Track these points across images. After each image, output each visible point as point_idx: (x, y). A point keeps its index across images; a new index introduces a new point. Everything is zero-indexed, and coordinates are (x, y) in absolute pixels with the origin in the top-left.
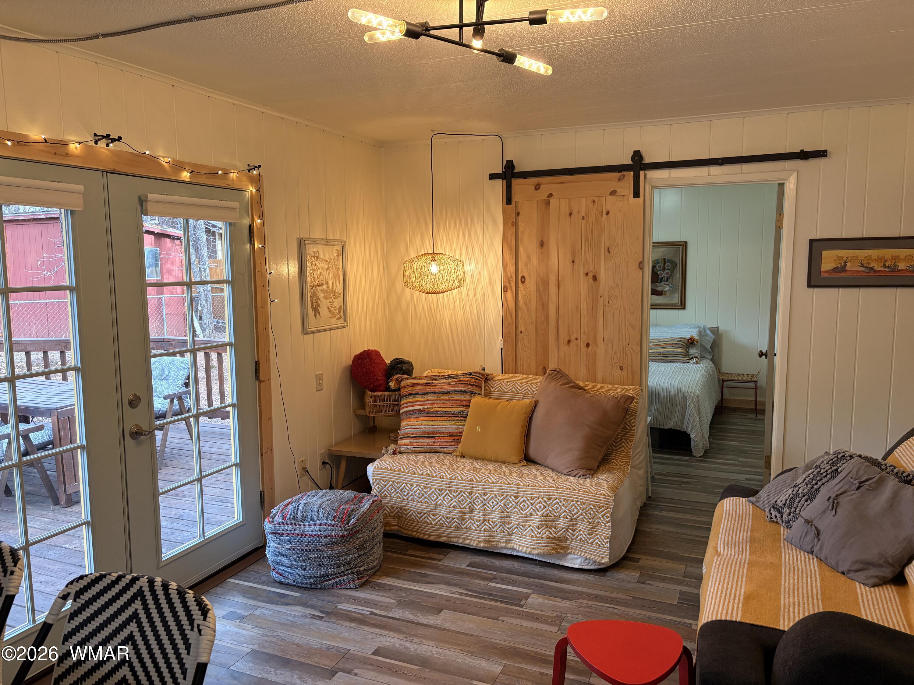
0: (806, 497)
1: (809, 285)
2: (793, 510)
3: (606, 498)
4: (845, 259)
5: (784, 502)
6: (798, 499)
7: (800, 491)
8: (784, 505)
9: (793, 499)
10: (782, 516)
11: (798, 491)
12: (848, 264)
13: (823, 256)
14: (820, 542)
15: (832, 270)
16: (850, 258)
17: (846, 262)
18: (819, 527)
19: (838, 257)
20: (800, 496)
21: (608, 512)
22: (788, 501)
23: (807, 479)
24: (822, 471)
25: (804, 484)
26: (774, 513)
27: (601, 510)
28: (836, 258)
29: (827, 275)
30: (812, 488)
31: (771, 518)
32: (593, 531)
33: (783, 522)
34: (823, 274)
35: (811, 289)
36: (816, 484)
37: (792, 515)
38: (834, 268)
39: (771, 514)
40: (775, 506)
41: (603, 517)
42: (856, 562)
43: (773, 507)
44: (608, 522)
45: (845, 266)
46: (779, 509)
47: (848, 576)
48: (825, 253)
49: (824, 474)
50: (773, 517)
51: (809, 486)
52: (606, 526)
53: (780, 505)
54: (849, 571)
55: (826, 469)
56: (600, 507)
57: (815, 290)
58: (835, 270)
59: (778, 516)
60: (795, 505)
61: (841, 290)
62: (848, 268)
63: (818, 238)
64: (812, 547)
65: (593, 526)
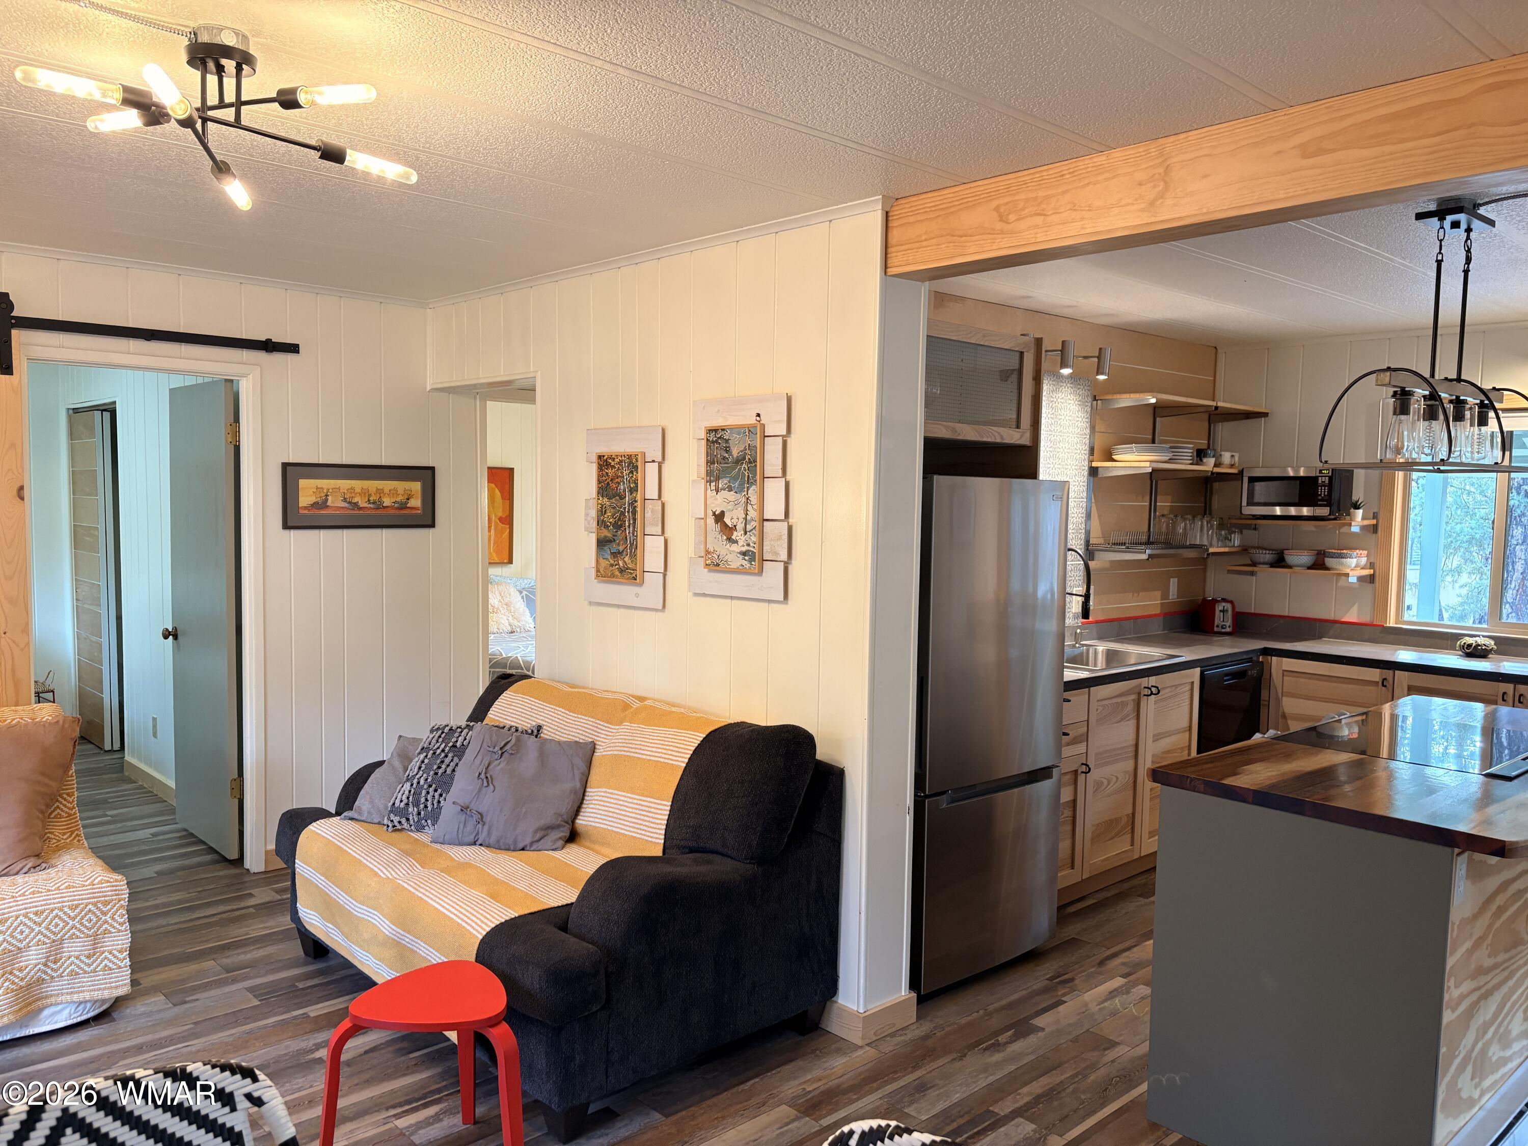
0: (434, 786)
1: (286, 526)
2: (422, 806)
3: (113, 886)
4: (325, 491)
5: (405, 801)
6: (424, 792)
7: (422, 782)
8: (407, 804)
9: (417, 794)
10: (408, 819)
11: (418, 783)
12: (330, 498)
13: (300, 487)
14: (486, 827)
15: (312, 505)
16: (331, 491)
17: (327, 495)
18: (480, 810)
19: (317, 488)
20: (426, 786)
21: (122, 906)
22: (411, 798)
23: (423, 766)
24: (438, 751)
25: (421, 772)
26: (396, 819)
27: (109, 907)
28: (315, 490)
29: (306, 512)
30: (436, 774)
31: (394, 826)
32: (97, 948)
33: (411, 826)
34: (301, 511)
35: (287, 532)
36: (439, 768)
37: (422, 813)
38: (314, 503)
39: (392, 821)
40: (394, 810)
41: (113, 919)
42: (536, 831)
43: (391, 811)
44: (121, 924)
45: (327, 500)
46: (403, 813)
47: (532, 849)
48: (302, 482)
49: (443, 755)
50: (396, 824)
51: (432, 773)
52: (119, 931)
53: (402, 805)
54: (532, 843)
55: (441, 749)
56: (106, 903)
57: (292, 531)
58: (315, 505)
59: (403, 820)
60: (423, 800)
61: (323, 532)
62: (329, 503)
63: (291, 461)
64: (477, 834)
65: (96, 940)
